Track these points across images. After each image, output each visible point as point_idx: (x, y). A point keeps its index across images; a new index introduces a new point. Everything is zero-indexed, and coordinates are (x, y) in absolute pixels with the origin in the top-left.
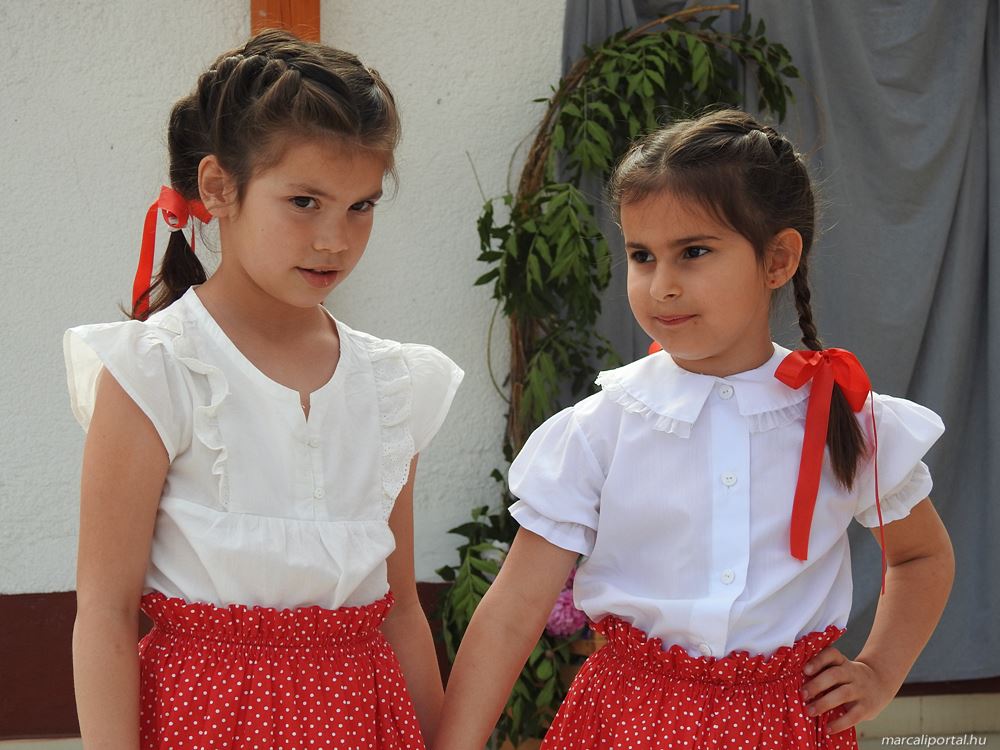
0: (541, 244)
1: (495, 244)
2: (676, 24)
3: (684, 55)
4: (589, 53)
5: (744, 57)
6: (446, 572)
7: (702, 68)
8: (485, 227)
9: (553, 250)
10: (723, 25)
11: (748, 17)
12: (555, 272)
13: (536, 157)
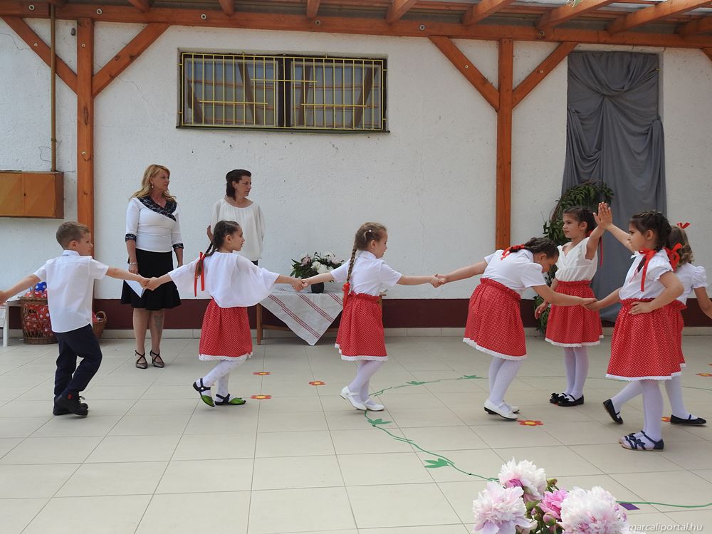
0: (557, 230)
1: (547, 230)
2: (586, 184)
3: (589, 191)
4: (568, 191)
5: (602, 191)
6: (535, 298)
7: (593, 194)
8: (545, 226)
10: (597, 184)
11: (603, 183)
12: (560, 236)
13: (556, 213)
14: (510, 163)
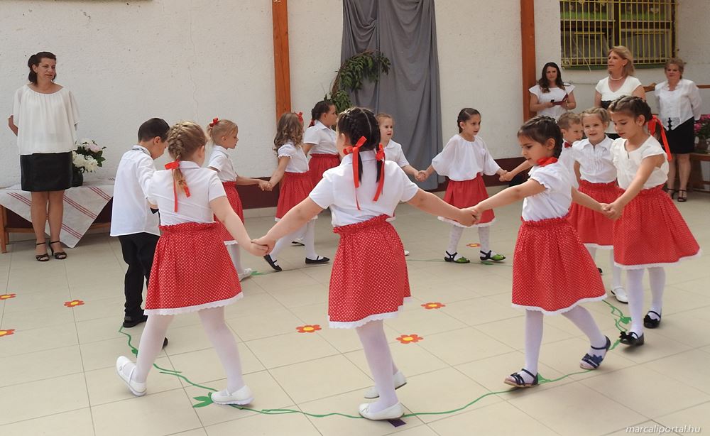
3: (367, 61)
5: (379, 61)
9: (340, 105)
10: (374, 54)
11: (380, 52)
12: (340, 109)
13: (336, 84)
14: (287, 33)
